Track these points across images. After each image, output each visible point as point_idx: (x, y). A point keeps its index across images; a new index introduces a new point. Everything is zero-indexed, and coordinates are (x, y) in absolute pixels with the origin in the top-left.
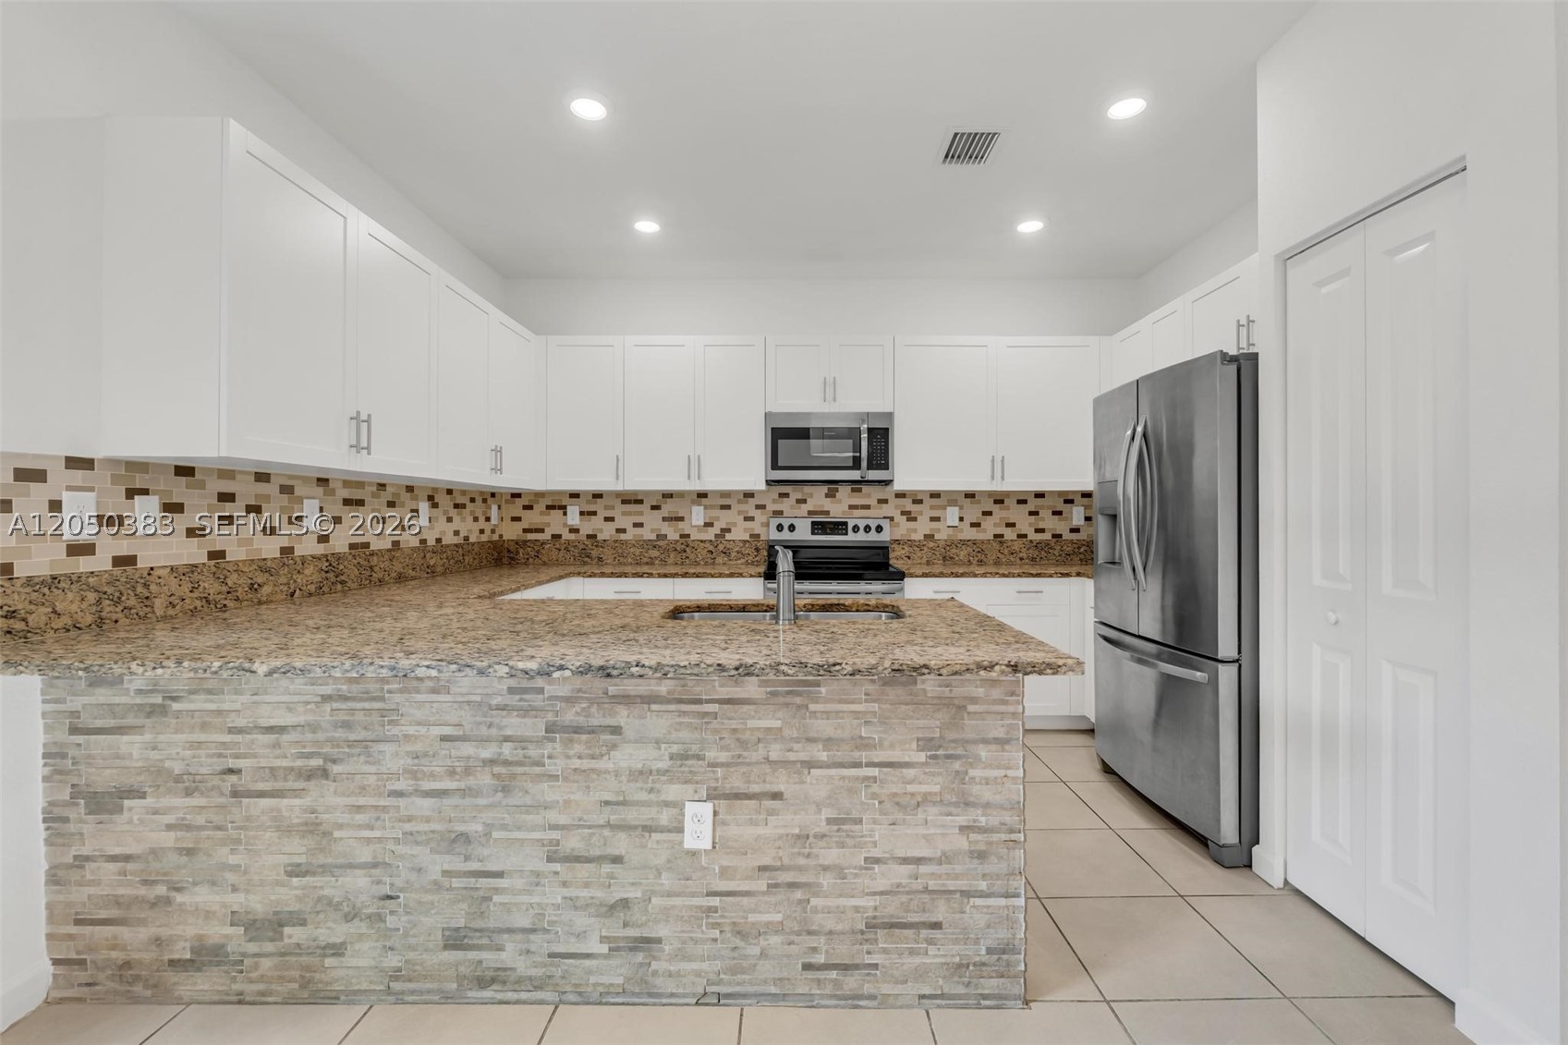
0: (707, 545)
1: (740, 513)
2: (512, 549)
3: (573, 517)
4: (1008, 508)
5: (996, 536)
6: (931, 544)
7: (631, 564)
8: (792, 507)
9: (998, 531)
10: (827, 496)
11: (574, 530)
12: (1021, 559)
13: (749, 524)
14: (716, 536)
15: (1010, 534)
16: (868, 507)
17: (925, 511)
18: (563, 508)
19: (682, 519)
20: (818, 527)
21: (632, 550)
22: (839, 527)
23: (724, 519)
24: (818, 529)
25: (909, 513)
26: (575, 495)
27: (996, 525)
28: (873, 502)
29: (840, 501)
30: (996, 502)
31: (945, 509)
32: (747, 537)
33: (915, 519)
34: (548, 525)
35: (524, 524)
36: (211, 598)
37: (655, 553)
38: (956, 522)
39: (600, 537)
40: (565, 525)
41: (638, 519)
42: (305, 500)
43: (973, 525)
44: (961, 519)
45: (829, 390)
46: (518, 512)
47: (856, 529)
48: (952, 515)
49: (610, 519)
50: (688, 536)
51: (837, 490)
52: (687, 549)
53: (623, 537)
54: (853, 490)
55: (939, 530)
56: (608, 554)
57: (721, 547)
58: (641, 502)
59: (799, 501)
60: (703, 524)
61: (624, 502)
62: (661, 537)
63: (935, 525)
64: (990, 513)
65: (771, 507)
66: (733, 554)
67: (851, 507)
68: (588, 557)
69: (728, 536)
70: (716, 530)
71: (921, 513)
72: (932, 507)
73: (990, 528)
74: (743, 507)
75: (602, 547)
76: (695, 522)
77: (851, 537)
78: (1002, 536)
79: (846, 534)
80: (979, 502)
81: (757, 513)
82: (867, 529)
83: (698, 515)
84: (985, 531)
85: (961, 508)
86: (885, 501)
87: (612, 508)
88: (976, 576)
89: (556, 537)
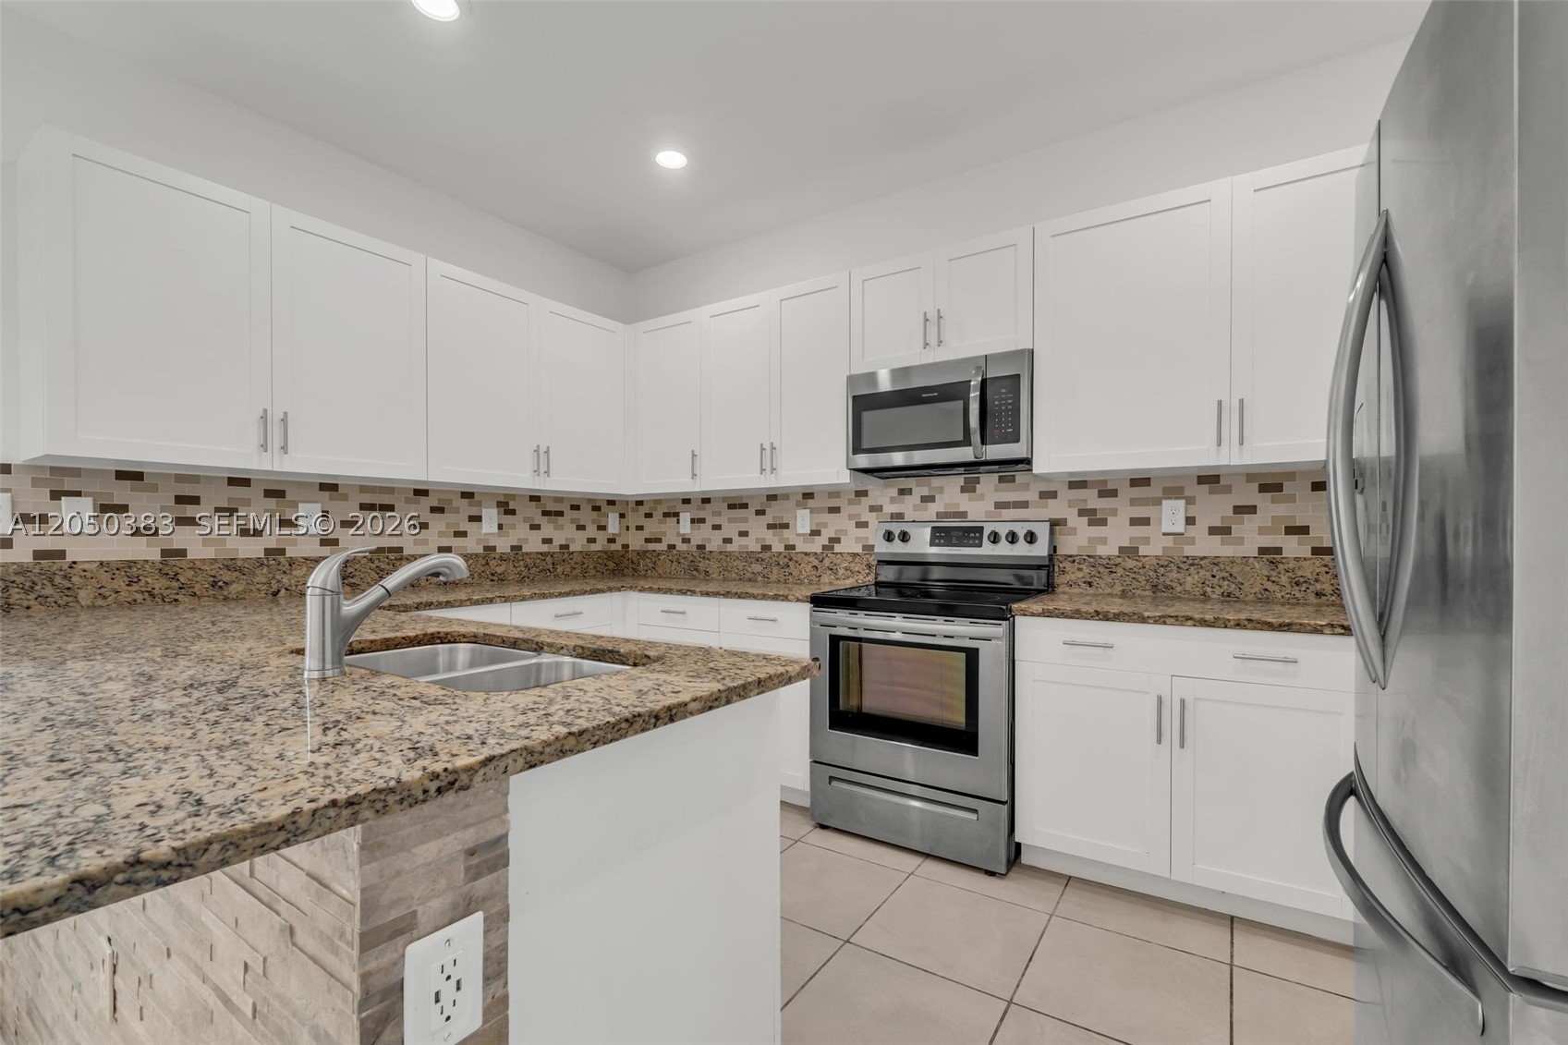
0: (812, 559)
1: (851, 517)
2: (635, 559)
3: (685, 527)
4: (1292, 499)
5: (1263, 551)
6: (1130, 564)
7: (735, 580)
8: (915, 508)
9: (1268, 541)
10: (963, 490)
11: (686, 540)
12: (1318, 594)
13: (862, 532)
14: (824, 547)
15: (1293, 548)
16: (1024, 505)
17: (1123, 509)
18: (676, 515)
19: (786, 526)
20: (942, 535)
21: (735, 563)
22: (971, 535)
23: (833, 525)
24: (940, 537)
25: (1093, 512)
26: (686, 501)
27: (1262, 531)
28: (1031, 496)
29: (982, 498)
30: (1264, 488)
31: (1160, 504)
32: (859, 550)
33: (1103, 522)
34: (665, 534)
35: (646, 534)
36: (156, 592)
37: (757, 568)
38: (1180, 527)
39: (708, 548)
40: (678, 534)
41: (743, 527)
42: (300, 505)
43: (1213, 531)
44: (1190, 521)
45: (932, 330)
46: (642, 521)
47: (995, 538)
48: (1171, 515)
49: (717, 527)
50: (793, 547)
51: (977, 481)
52: (790, 563)
53: (729, 548)
54: (1001, 480)
55: (1147, 541)
56: (713, 566)
57: (827, 562)
58: (745, 506)
59: (925, 499)
60: (809, 532)
61: (731, 507)
62: (766, 548)
63: (1139, 531)
64: (1252, 510)
65: (890, 508)
66: (841, 572)
67: (999, 505)
68: (696, 570)
69: (838, 548)
70: (823, 540)
71: (1114, 512)
72: (1134, 502)
73: (1250, 538)
74: (854, 509)
75: (709, 560)
76: (800, 531)
77: (987, 550)
78: (1278, 550)
79: (980, 545)
80: (1228, 490)
81: (871, 518)
82: (1013, 538)
83: (803, 521)
84: (1240, 541)
85: (1190, 501)
86: (1053, 495)
87: (719, 514)
88: (1143, 620)
89: (672, 547)
